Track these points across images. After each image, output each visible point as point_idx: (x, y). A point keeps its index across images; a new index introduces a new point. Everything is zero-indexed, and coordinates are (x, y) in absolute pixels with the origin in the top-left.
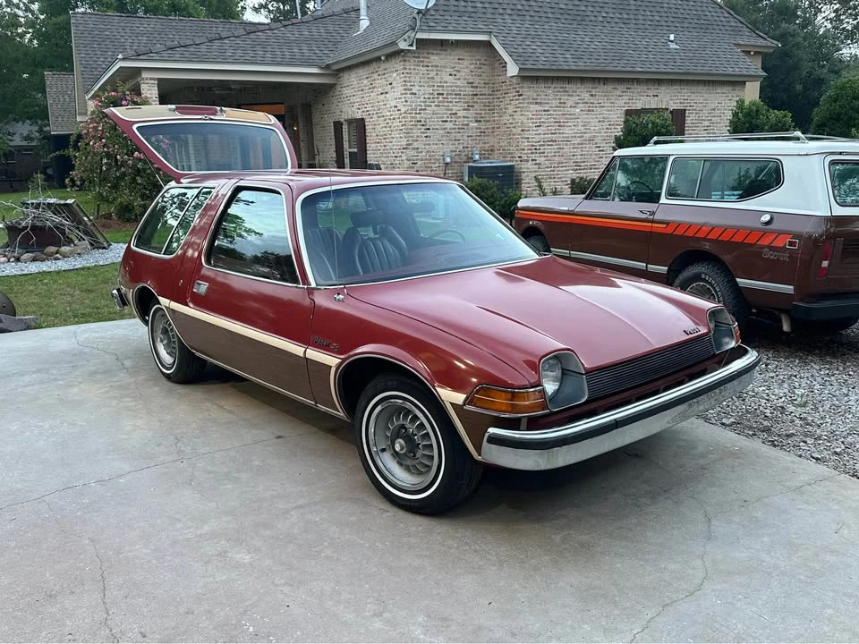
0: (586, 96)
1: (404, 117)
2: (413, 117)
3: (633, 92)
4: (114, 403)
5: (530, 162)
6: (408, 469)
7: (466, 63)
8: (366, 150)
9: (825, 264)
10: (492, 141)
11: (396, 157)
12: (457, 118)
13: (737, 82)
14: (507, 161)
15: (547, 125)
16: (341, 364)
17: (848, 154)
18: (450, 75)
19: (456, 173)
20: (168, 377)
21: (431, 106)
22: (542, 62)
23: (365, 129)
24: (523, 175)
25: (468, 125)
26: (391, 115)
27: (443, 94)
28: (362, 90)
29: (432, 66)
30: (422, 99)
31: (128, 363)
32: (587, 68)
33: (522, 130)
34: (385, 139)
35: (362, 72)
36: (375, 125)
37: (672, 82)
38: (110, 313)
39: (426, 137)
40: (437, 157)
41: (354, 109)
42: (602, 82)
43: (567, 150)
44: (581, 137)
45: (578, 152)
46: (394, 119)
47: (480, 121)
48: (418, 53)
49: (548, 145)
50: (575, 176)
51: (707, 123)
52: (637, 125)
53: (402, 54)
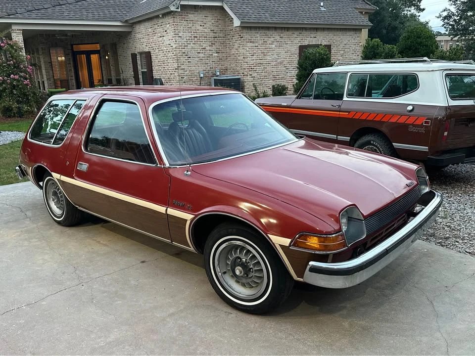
0: (278, 38)
1: (175, 51)
2: (181, 51)
3: (303, 35)
4: (26, 243)
5: (249, 76)
6: (244, 285)
7: (209, 19)
8: (152, 70)
9: (446, 134)
10: (226, 64)
11: (171, 74)
12: (206, 51)
13: (357, 29)
14: (236, 76)
15: (256, 54)
16: (194, 218)
17: (454, 70)
18: (201, 26)
19: (207, 83)
20: (59, 223)
21: (190, 44)
22: (253, 18)
23: (151, 58)
24: (245, 84)
25: (212, 55)
26: (167, 49)
27: (197, 37)
28: (148, 35)
29: (190, 21)
30: (185, 40)
31: (29, 214)
32: (278, 22)
33: (244, 58)
34: (164, 63)
35: (148, 24)
36: (157, 55)
37: (324, 29)
38: (8, 178)
39: (189, 62)
40: (195, 74)
41: (144, 46)
42: (286, 29)
43: (269, 69)
44: (276, 61)
45: (274, 70)
46: (169, 51)
47: (219, 53)
48: (181, 13)
49: (258, 66)
50: (274, 84)
51: (342, 52)
52: (310, 54)
53: (172, 13)
